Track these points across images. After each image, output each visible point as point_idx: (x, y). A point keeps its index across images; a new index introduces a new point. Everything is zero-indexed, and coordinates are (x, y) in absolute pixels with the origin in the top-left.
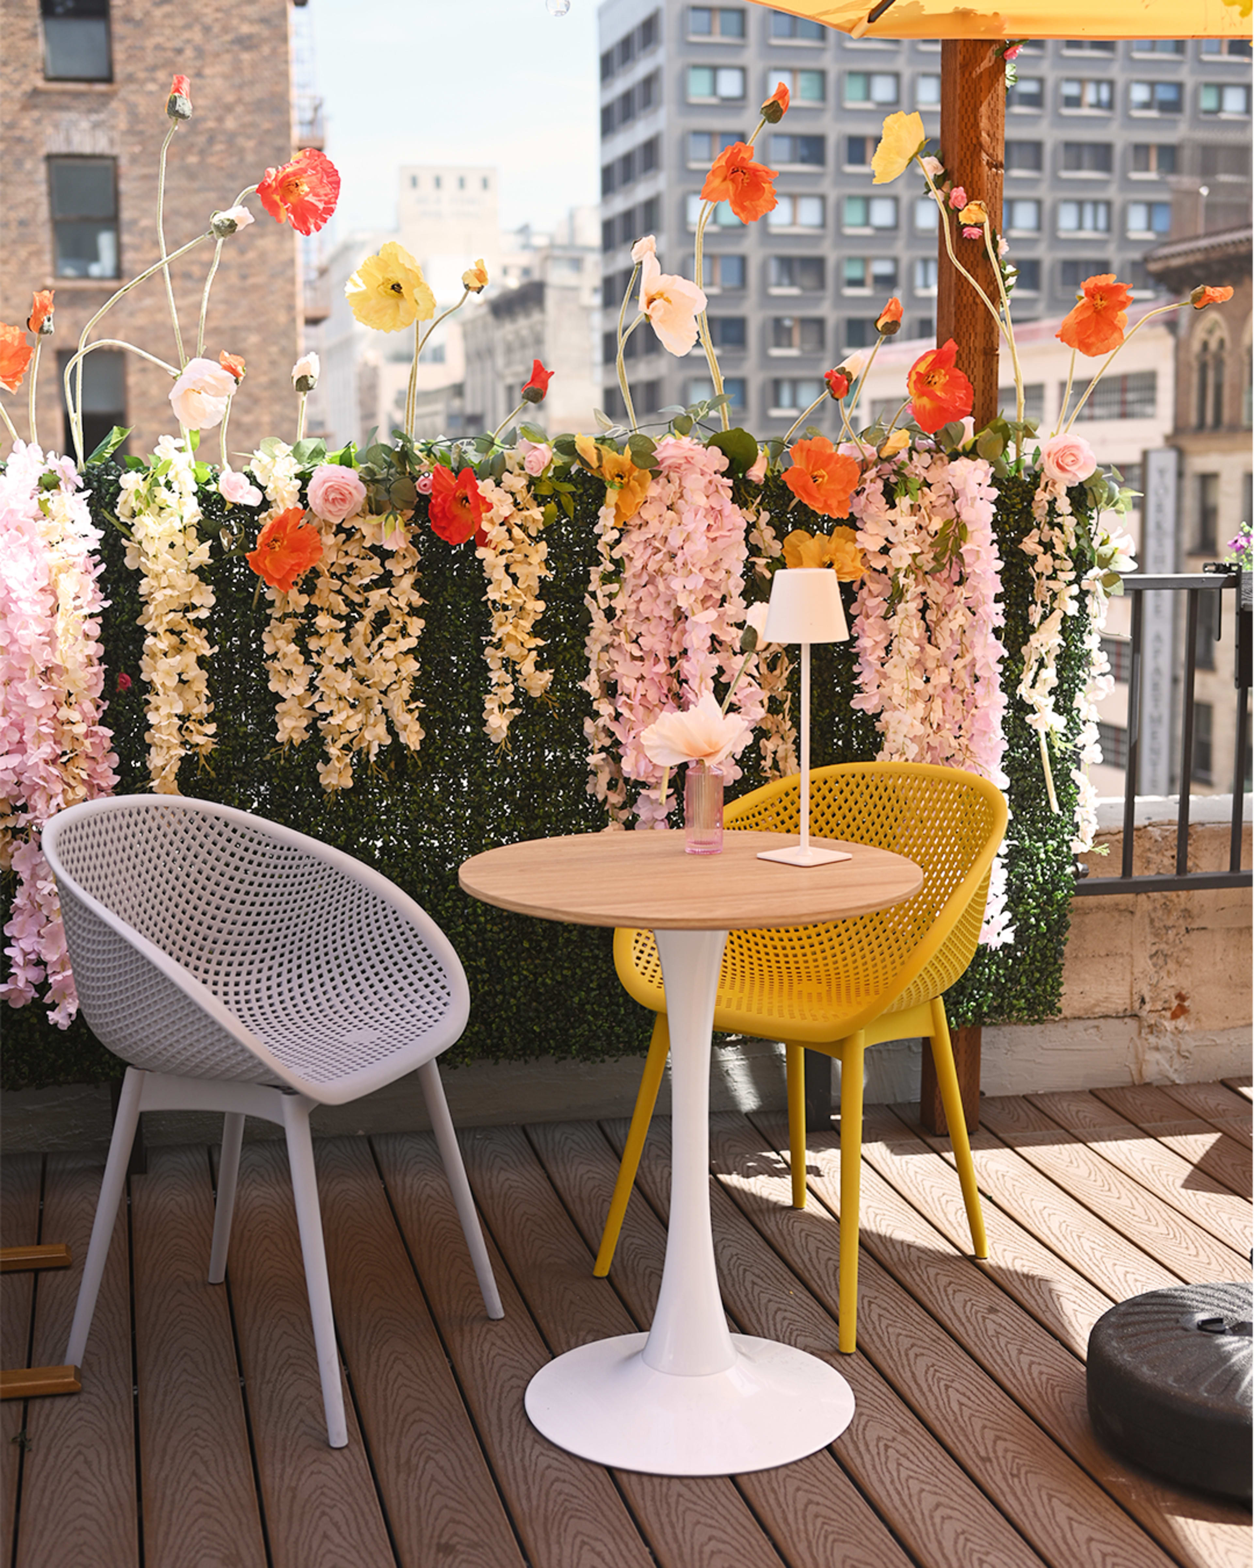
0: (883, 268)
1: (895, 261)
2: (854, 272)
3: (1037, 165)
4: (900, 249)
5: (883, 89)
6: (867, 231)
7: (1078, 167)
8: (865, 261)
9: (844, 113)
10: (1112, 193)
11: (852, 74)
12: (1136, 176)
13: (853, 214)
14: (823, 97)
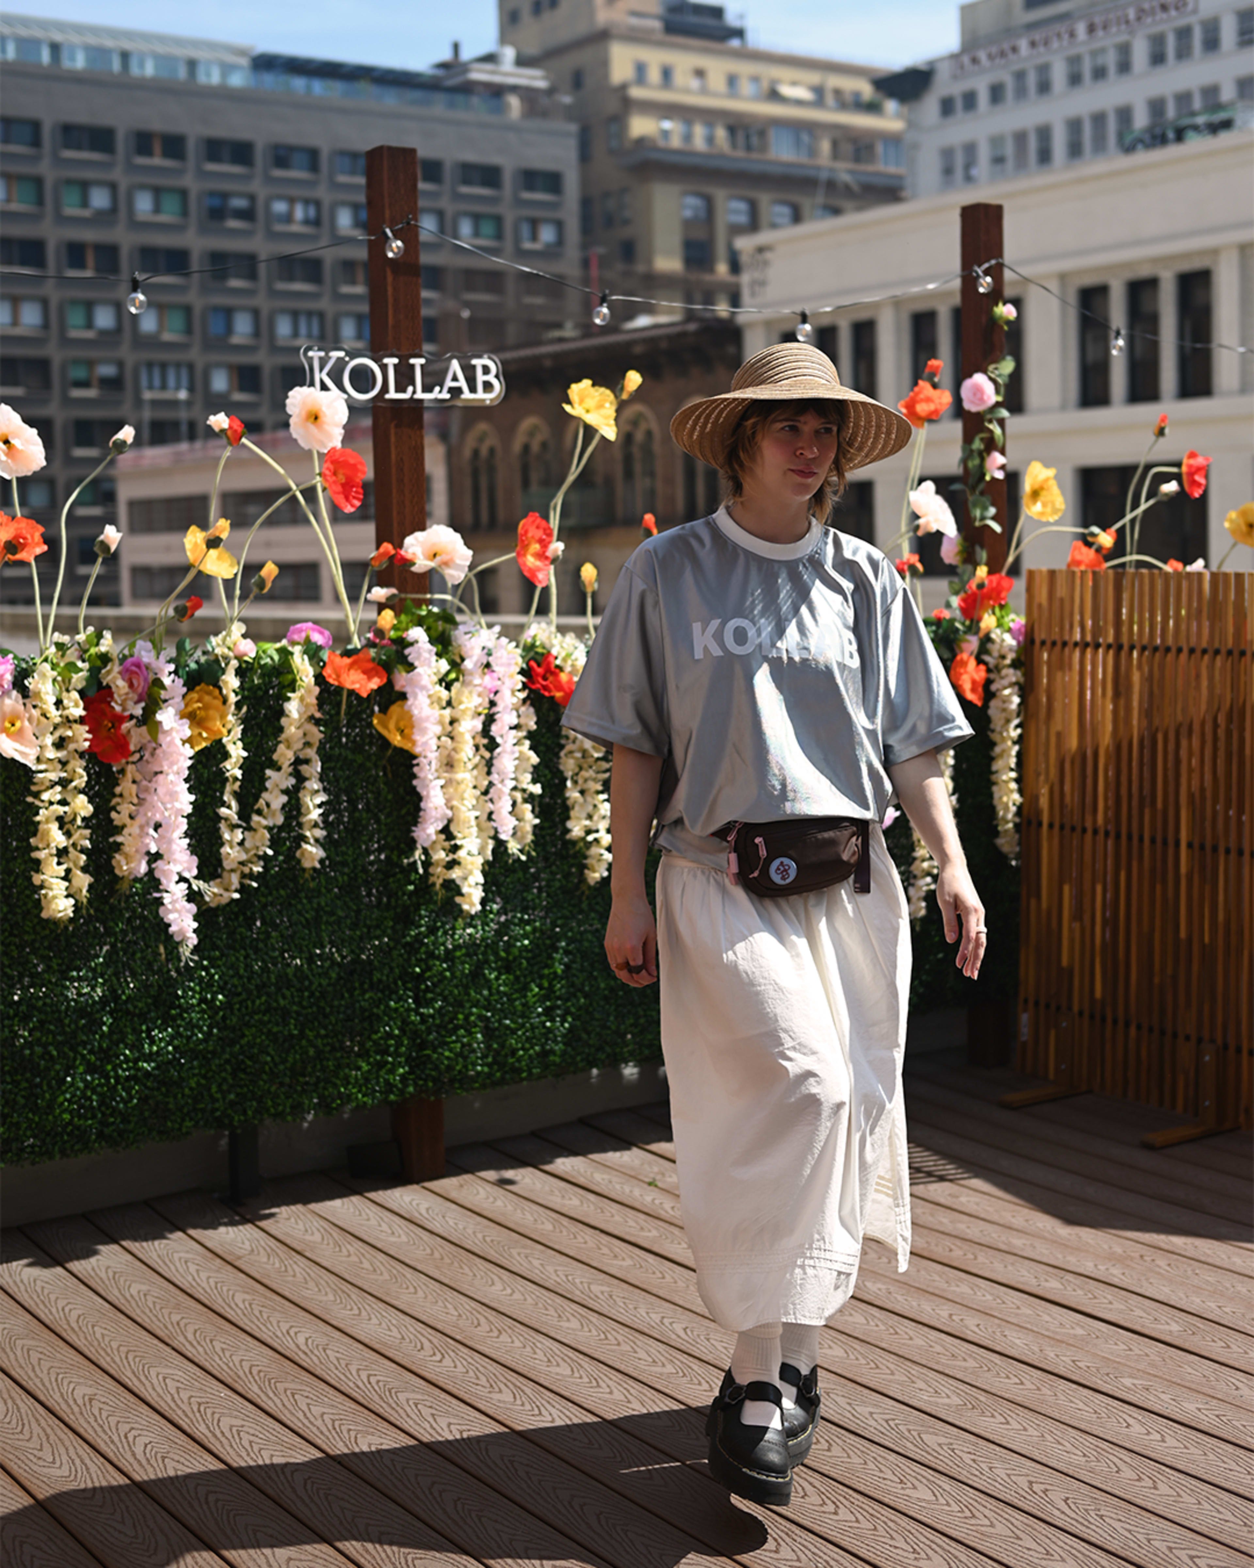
0: (107, 370)
1: (120, 364)
2: (80, 373)
3: (252, 275)
4: (126, 352)
5: (100, 199)
6: (90, 335)
7: (291, 278)
8: (90, 364)
9: (61, 220)
10: (325, 304)
11: (69, 182)
12: (346, 289)
13: (76, 318)
14: (40, 201)
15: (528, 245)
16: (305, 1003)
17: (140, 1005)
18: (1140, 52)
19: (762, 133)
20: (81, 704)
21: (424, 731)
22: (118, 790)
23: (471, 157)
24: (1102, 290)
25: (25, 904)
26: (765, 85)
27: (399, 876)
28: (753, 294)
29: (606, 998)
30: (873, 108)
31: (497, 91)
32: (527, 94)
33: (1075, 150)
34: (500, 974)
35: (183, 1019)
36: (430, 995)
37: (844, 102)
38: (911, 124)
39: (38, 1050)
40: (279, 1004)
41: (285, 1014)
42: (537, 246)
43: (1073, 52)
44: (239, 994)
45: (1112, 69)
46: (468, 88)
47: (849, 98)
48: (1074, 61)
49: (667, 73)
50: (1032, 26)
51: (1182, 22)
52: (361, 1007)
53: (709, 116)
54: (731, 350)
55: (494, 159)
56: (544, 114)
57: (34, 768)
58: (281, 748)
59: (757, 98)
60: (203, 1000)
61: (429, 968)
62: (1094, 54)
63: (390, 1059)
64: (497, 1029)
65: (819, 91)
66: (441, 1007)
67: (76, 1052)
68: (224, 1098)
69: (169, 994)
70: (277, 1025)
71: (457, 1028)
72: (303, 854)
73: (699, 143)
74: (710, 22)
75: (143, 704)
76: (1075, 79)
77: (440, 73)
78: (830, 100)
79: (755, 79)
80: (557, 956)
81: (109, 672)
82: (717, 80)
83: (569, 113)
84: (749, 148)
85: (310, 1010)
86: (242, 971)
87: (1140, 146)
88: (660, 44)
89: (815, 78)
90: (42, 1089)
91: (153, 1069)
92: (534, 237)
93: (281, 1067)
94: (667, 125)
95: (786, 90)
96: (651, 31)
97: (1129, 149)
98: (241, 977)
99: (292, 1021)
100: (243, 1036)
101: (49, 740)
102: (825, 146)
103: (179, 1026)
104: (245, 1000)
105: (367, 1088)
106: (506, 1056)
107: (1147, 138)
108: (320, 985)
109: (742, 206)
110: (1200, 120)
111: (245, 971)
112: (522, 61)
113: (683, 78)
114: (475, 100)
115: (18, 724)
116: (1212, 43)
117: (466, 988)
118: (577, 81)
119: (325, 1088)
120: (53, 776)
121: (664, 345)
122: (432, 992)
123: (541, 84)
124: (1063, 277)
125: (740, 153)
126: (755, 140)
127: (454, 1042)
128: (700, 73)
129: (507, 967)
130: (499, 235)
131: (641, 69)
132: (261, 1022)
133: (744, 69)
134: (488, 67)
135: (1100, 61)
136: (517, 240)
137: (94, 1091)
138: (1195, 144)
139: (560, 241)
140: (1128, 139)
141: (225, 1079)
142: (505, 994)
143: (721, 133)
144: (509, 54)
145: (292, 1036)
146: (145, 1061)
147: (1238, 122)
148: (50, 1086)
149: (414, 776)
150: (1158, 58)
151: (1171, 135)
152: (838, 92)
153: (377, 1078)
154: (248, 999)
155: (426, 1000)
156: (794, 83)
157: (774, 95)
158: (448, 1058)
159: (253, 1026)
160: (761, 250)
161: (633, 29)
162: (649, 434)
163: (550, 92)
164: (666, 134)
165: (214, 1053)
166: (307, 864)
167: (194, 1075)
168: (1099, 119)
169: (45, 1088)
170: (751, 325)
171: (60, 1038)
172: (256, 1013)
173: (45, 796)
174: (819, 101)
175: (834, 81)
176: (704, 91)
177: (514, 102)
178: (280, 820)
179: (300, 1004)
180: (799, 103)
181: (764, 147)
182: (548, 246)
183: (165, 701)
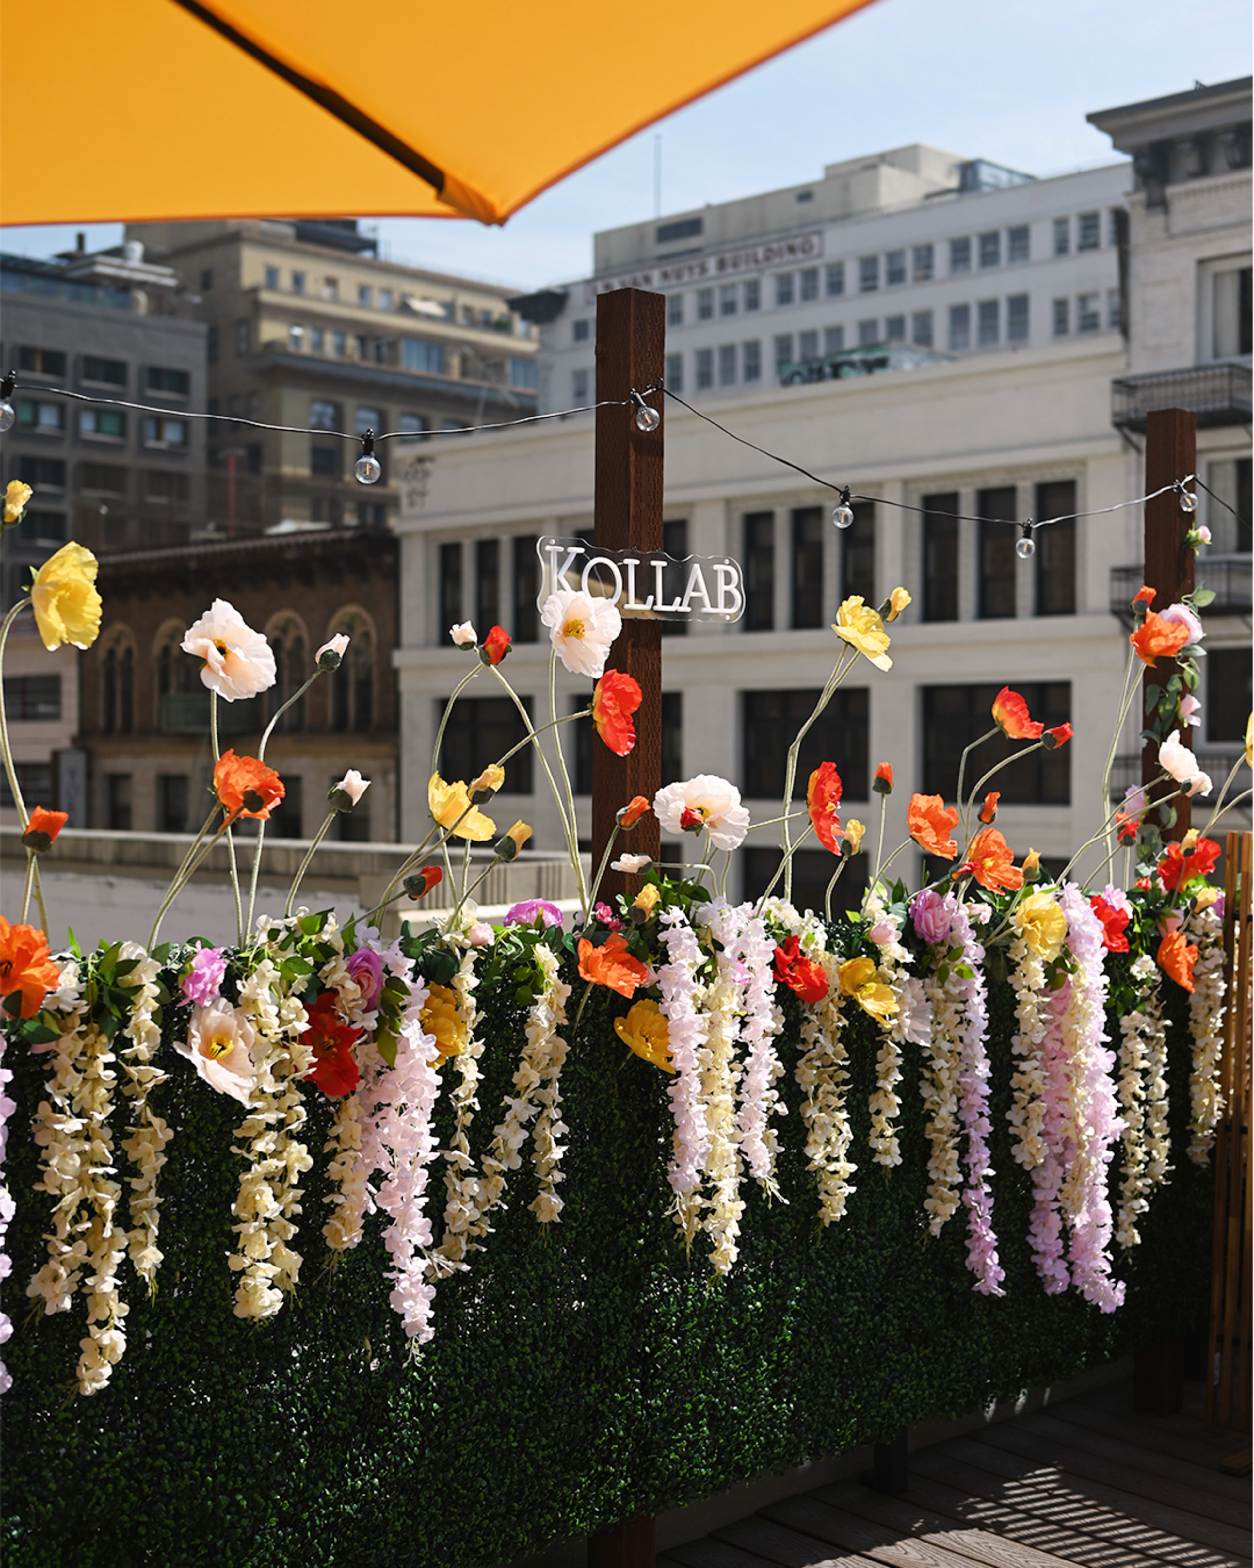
15: (151, 444)
16: (527, 1405)
17: (344, 1424)
18: (768, 291)
19: (393, 346)
20: (306, 1016)
21: (685, 1041)
22: (333, 1132)
23: (95, 351)
24: (768, 517)
25: (211, 1293)
26: (396, 297)
27: (629, 1227)
28: (412, 504)
29: (830, 1368)
30: (502, 327)
31: (125, 287)
32: (155, 291)
33: (704, 380)
34: (730, 1347)
35: (392, 1439)
36: (658, 1382)
37: (474, 320)
38: (544, 345)
39: (224, 1500)
40: (498, 1409)
41: (505, 1421)
42: (162, 445)
43: (704, 285)
44: (456, 1400)
45: (741, 305)
46: (94, 281)
47: (479, 317)
48: (705, 294)
49: (298, 280)
50: (663, 258)
51: (808, 265)
52: (586, 1403)
53: (341, 325)
54: (388, 559)
55: (120, 355)
56: (172, 313)
57: (248, 1106)
58: (525, 1066)
59: (387, 311)
60: (415, 1411)
61: (659, 1347)
62: (724, 289)
63: (612, 1469)
64: (723, 1418)
65: (449, 307)
66: (671, 1396)
67: (267, 1498)
68: (430, 1542)
69: (376, 1406)
70: (495, 1436)
71: (684, 1420)
72: (538, 1205)
73: (329, 350)
74: (344, 232)
75: (375, 1014)
76: (705, 312)
77: (64, 263)
78: (460, 316)
79: (387, 292)
80: (786, 1319)
81: (333, 970)
82: (348, 289)
83: (199, 313)
84: (379, 359)
85: (532, 1413)
86: (460, 1369)
87: (797, 379)
88: (291, 250)
89: (446, 295)
90: (224, 1555)
91: (357, 1511)
92: (159, 437)
93: (497, 1493)
94: (297, 331)
95: (417, 305)
96: (284, 237)
97: (787, 382)
98: (458, 1376)
99: (512, 1430)
100: (458, 1455)
101: (266, 1067)
102: (455, 362)
103: (386, 1450)
104: (462, 1407)
105: (586, 1510)
106: (731, 1452)
107: (804, 370)
108: (544, 1379)
109: (372, 416)
110: (856, 357)
111: (463, 1367)
112: (148, 258)
113: (314, 285)
114: (101, 293)
115: (230, 1046)
116: (836, 287)
117: (696, 1368)
118: (206, 282)
119: (541, 1516)
120: (272, 1117)
121: (318, 551)
122: (659, 1377)
123: (170, 282)
124: (728, 502)
125: (371, 364)
126: (385, 351)
127: (680, 1440)
128: (331, 282)
129: (738, 1338)
130: (122, 432)
131: (272, 274)
132: (478, 1434)
133: (376, 281)
134: (117, 261)
135: (729, 297)
136: (141, 438)
137: (285, 1549)
138: (853, 381)
139: (186, 441)
140: (787, 371)
141: (433, 1516)
142: (734, 1372)
143: (351, 343)
144: (137, 249)
145: (510, 1449)
146: (347, 1503)
147: (893, 361)
148: (234, 1551)
149: (670, 1100)
150: (785, 297)
151: (828, 370)
152: (468, 310)
153: (597, 1496)
154: (465, 1405)
155: (652, 1387)
156: (425, 299)
157: (405, 309)
158: (672, 1461)
159: (470, 1441)
160: (421, 460)
161: (264, 233)
162: (299, 641)
163: (179, 290)
164: (296, 340)
165: (423, 1482)
166: (543, 1218)
167: (400, 1514)
168: (728, 351)
169: (229, 1554)
170: (409, 535)
171: (250, 1481)
172: (475, 1424)
173: (260, 1146)
174: (450, 317)
175: (464, 299)
176: (335, 300)
177: (142, 298)
178: (517, 1163)
179: (520, 1406)
180: (429, 317)
181: (394, 360)
182: (172, 445)
183: (403, 1008)
